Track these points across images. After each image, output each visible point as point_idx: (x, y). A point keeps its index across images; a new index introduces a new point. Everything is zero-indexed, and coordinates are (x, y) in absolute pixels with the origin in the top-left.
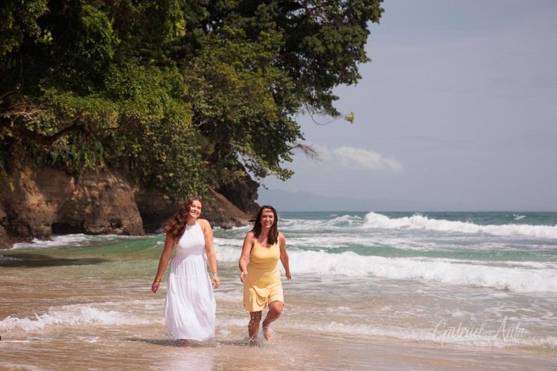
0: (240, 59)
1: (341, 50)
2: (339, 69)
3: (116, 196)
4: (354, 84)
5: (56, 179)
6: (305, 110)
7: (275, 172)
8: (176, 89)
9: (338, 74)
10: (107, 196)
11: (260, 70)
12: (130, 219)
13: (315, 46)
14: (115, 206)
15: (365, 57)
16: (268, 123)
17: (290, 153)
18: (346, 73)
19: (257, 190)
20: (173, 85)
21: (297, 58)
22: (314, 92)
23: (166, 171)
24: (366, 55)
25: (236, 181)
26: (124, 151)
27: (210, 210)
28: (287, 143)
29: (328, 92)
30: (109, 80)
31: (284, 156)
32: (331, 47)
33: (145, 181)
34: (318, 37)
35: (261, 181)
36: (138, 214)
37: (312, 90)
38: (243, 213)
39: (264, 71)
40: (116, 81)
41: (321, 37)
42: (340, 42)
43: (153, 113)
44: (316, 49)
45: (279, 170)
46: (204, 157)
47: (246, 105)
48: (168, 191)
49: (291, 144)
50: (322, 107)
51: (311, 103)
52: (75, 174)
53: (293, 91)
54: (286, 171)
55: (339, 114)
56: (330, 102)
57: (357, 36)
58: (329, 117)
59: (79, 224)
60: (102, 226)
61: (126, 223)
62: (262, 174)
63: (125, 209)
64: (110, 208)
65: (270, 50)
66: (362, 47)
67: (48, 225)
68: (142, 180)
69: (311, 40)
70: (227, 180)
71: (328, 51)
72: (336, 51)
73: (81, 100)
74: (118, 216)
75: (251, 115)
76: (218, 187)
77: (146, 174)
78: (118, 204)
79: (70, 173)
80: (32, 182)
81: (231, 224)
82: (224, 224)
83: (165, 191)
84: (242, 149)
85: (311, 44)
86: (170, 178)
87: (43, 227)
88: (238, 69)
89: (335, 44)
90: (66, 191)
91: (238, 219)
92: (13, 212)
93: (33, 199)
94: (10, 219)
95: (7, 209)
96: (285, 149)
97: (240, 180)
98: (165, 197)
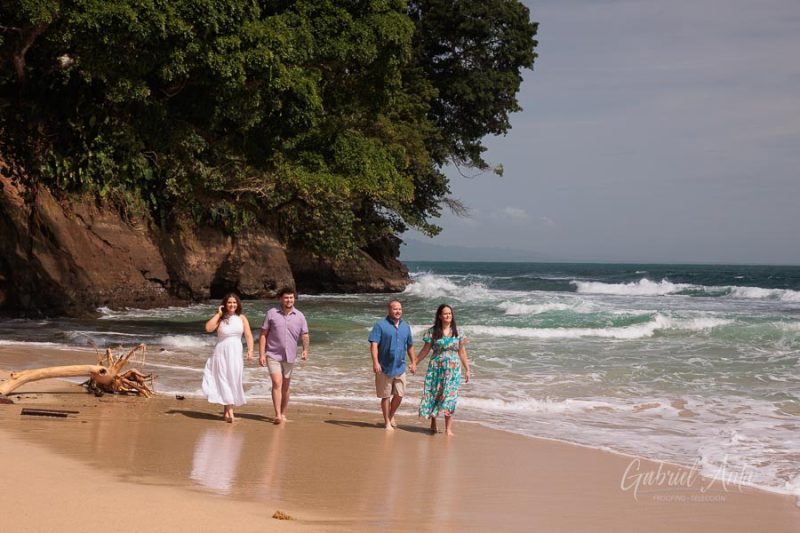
0: (396, 109)
1: (492, 98)
2: (487, 117)
3: (270, 256)
4: (503, 134)
5: (214, 239)
6: (451, 161)
7: (421, 228)
9: (485, 122)
11: (416, 121)
12: (283, 280)
13: (465, 93)
14: (269, 267)
15: (516, 106)
17: (440, 208)
18: (495, 121)
19: (399, 247)
21: (441, 106)
22: (461, 142)
23: (316, 228)
24: (518, 103)
25: (384, 239)
27: (359, 269)
28: (436, 197)
29: (476, 142)
30: (338, 155)
31: (431, 210)
32: (482, 94)
33: (293, 238)
34: (467, 84)
35: (400, 236)
36: (291, 275)
37: (458, 139)
38: (389, 273)
39: (419, 122)
40: (346, 156)
41: (470, 83)
42: (491, 89)
44: (465, 97)
45: (426, 226)
46: (355, 212)
48: (316, 249)
49: (438, 198)
50: (469, 160)
51: (457, 154)
52: (231, 233)
53: (440, 141)
54: (433, 226)
55: (487, 166)
56: (478, 154)
57: (509, 83)
58: (476, 169)
59: (233, 285)
60: (256, 288)
61: (280, 285)
62: (401, 228)
63: (278, 270)
64: (264, 269)
65: (426, 101)
66: (513, 95)
67: (207, 287)
68: (290, 238)
69: (460, 86)
70: (374, 238)
71: (478, 99)
72: (487, 100)
73: (315, 176)
74: (272, 278)
76: (366, 244)
77: (294, 231)
78: (271, 264)
79: (228, 232)
80: (191, 242)
81: (379, 285)
82: (372, 285)
83: (314, 250)
84: (387, 203)
85: (460, 91)
86: (319, 235)
87: (202, 289)
88: (394, 119)
89: (486, 91)
90: (224, 251)
91: (387, 280)
92: (175, 273)
93: (193, 260)
94: (172, 281)
95: (170, 271)
96: (432, 205)
97: (388, 238)
98: (314, 256)
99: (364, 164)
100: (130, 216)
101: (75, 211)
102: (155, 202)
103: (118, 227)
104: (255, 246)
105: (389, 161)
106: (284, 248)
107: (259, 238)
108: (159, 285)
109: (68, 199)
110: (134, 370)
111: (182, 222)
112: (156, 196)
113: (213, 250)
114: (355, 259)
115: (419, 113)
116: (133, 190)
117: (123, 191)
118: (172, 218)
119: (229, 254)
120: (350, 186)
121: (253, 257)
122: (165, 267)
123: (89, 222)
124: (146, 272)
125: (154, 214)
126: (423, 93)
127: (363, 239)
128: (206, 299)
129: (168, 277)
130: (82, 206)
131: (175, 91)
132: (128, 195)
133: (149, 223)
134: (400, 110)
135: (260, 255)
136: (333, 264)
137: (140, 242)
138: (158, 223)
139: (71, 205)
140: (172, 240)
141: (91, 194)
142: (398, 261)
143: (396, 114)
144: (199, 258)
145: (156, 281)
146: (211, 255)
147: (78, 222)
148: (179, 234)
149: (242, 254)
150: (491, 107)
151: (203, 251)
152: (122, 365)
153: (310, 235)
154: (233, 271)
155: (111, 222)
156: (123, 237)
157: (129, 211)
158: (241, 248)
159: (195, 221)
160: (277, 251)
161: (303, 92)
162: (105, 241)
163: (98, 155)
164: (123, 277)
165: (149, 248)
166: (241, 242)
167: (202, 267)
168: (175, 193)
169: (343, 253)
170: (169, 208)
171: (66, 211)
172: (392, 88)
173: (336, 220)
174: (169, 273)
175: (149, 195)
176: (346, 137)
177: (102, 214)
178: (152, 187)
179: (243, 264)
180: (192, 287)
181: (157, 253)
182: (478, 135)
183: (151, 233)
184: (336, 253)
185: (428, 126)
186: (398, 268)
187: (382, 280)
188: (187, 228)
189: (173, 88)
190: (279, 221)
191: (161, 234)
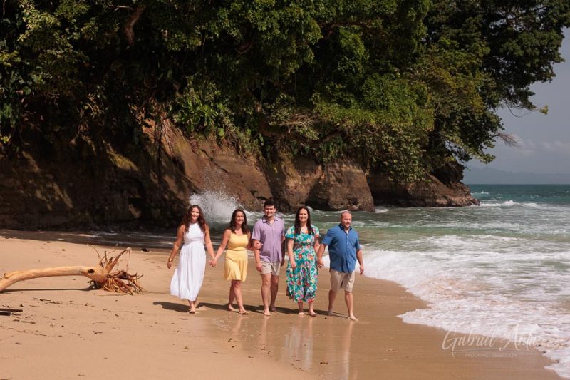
0: (455, 65)
1: (538, 53)
2: (535, 69)
3: (353, 179)
4: (548, 81)
5: (307, 167)
6: (505, 104)
7: (479, 157)
8: (420, 98)
9: (534, 73)
10: (346, 180)
12: (363, 198)
13: (515, 50)
14: (352, 188)
15: (559, 58)
16: (473, 116)
17: (493, 141)
18: (541, 72)
19: (462, 172)
20: (419, 95)
21: (497, 62)
22: (513, 89)
23: (391, 158)
24: (561, 56)
25: (447, 165)
26: (358, 143)
28: (490, 133)
29: (525, 89)
30: (367, 94)
31: (487, 143)
32: (529, 51)
33: (374, 166)
34: (517, 43)
35: (465, 164)
36: (370, 193)
37: (511, 87)
38: (452, 191)
39: (474, 75)
40: (373, 94)
41: (520, 42)
42: (537, 46)
43: (404, 121)
44: (515, 53)
45: (482, 155)
47: (456, 102)
48: (391, 174)
49: (493, 134)
50: (520, 102)
51: (510, 98)
52: (321, 163)
53: (494, 89)
54: (488, 155)
55: (535, 107)
56: (527, 98)
57: (552, 41)
58: (525, 109)
59: (325, 202)
60: (342, 204)
61: (361, 201)
62: (466, 158)
63: (359, 190)
64: (349, 189)
65: (479, 57)
66: (557, 49)
67: (302, 203)
68: (372, 166)
69: (511, 45)
70: (439, 165)
71: (526, 54)
72: (533, 54)
73: (346, 111)
74: (355, 196)
75: (459, 110)
76: (432, 170)
77: (375, 160)
78: (354, 186)
79: (319, 162)
80: (290, 169)
81: (443, 201)
82: (438, 201)
84: (451, 138)
85: (511, 49)
86: (394, 164)
88: (453, 73)
89: (533, 48)
90: (316, 176)
91: (449, 197)
92: (277, 193)
93: (291, 183)
95: (273, 191)
96: (487, 138)
97: (450, 165)
98: (390, 179)
99: (388, 100)
100: (244, 151)
101: (201, 147)
102: (262, 140)
103: (234, 159)
104: (341, 172)
106: (367, 173)
107: (344, 166)
109: (195, 138)
110: (125, 270)
111: (282, 154)
112: (263, 135)
113: (307, 176)
114: (423, 181)
115: (473, 68)
116: (245, 131)
117: (238, 132)
118: (276, 152)
119: (320, 179)
120: (376, 119)
121: (339, 180)
122: (269, 188)
123: (211, 156)
124: (255, 192)
125: (263, 149)
126: (477, 52)
127: (429, 166)
129: (271, 195)
130: (206, 144)
131: (245, 49)
132: (242, 135)
133: (258, 156)
134: (458, 66)
136: (406, 185)
137: (251, 170)
138: (265, 155)
139: (197, 143)
140: (275, 169)
141: (214, 135)
142: (461, 183)
143: (454, 68)
144: (296, 182)
145: (263, 198)
146: (305, 179)
147: (203, 155)
148: (280, 164)
149: (331, 179)
150: (538, 60)
151: (300, 177)
153: (386, 163)
154: (325, 191)
155: (229, 155)
156: (238, 166)
157: (243, 148)
158: (331, 173)
159: (293, 153)
160: (359, 176)
161: (352, 45)
162: (224, 170)
163: (218, 106)
165: (258, 174)
166: (330, 170)
167: (299, 188)
169: (412, 177)
170: (273, 145)
171: (194, 148)
174: (272, 193)
175: (258, 135)
177: (221, 149)
179: (332, 185)
180: (290, 204)
181: (264, 178)
182: (528, 83)
183: (259, 164)
184: (408, 177)
185: (482, 77)
186: (462, 189)
187: (445, 198)
188: (287, 159)
189: (243, 47)
190: (363, 154)
191: (268, 164)
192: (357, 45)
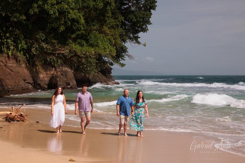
0: (110, 25)
1: (142, 20)
3: (67, 74)
4: (146, 32)
5: (48, 69)
6: (128, 42)
7: (118, 64)
9: (140, 28)
10: (64, 74)
11: (116, 29)
12: (72, 82)
13: (133, 19)
14: (67, 78)
15: (150, 23)
17: (125, 57)
18: (143, 28)
19: (111, 71)
21: (125, 23)
22: (132, 35)
23: (83, 65)
24: (151, 22)
25: (106, 68)
27: (98, 78)
28: (123, 54)
29: (137, 35)
30: (90, 40)
31: (122, 58)
32: (138, 19)
35: (111, 67)
36: (75, 80)
38: (108, 79)
39: (118, 29)
40: (93, 40)
41: (135, 15)
42: (141, 17)
43: (106, 52)
45: (120, 63)
46: (96, 59)
50: (135, 41)
51: (131, 39)
52: (54, 67)
53: (125, 35)
54: (123, 64)
55: (141, 43)
56: (138, 39)
57: (148, 15)
58: (137, 44)
60: (63, 85)
61: (71, 84)
62: (112, 64)
63: (71, 79)
65: (120, 22)
66: (149, 19)
67: (46, 85)
68: (75, 68)
69: (131, 16)
70: (103, 68)
71: (137, 21)
72: (140, 21)
74: (69, 82)
76: (100, 70)
77: (76, 66)
78: (68, 77)
79: (53, 66)
80: (41, 70)
82: (102, 83)
83: (83, 72)
84: (107, 56)
85: (131, 18)
86: (84, 67)
87: (45, 86)
88: (109, 28)
89: (140, 18)
90: (52, 73)
91: (107, 82)
92: (35, 81)
93: (41, 76)
94: (34, 83)
96: (122, 56)
97: (107, 68)
98: (83, 74)
99: (99, 43)
100: (19, 61)
102: (28, 56)
103: (15, 65)
104: (63, 71)
105: (108, 42)
106: (73, 71)
107: (64, 68)
108: (30, 84)
110: (22, 113)
111: (37, 63)
112: (28, 54)
113: (48, 72)
114: (96, 75)
115: (117, 26)
116: (20, 52)
117: (17, 52)
118: (34, 62)
119: (54, 74)
120: (94, 51)
121: (62, 75)
122: (32, 78)
123: (5, 64)
124: (25, 80)
125: (28, 60)
126: (119, 19)
127: (99, 68)
128: (46, 89)
129: (33, 82)
130: (3, 58)
132: (19, 54)
133: (26, 64)
134: (111, 25)
135: (65, 74)
136: (89, 77)
137: (23, 70)
138: (29, 63)
140: (34, 69)
141: (6, 54)
142: (111, 75)
143: (110, 26)
144: (43, 75)
145: (29, 83)
146: (47, 74)
147: (1, 63)
148: (36, 67)
149: (58, 74)
150: (142, 23)
151: (45, 73)
152: (18, 111)
153: (81, 67)
154: (56, 79)
155: (13, 63)
156: (17, 69)
157: (19, 60)
158: (58, 72)
159: (42, 63)
160: (70, 72)
161: (78, 18)
162: (11, 70)
163: (8, 41)
164: (17, 82)
165: (26, 72)
166: (58, 70)
167: (45, 78)
168: (35, 53)
169: (93, 73)
170: (33, 58)
172: (108, 17)
173: (90, 62)
174: (33, 80)
175: (26, 54)
176: (93, 34)
177: (10, 61)
178: (27, 51)
179: (58, 77)
180: (41, 85)
181: (29, 74)
182: (138, 33)
183: (27, 67)
184: (90, 73)
185: (120, 30)
186: (111, 78)
187: (106, 82)
188: (39, 65)
189: (33, 18)
190: (71, 62)
191: (30, 67)
192: (80, 18)
